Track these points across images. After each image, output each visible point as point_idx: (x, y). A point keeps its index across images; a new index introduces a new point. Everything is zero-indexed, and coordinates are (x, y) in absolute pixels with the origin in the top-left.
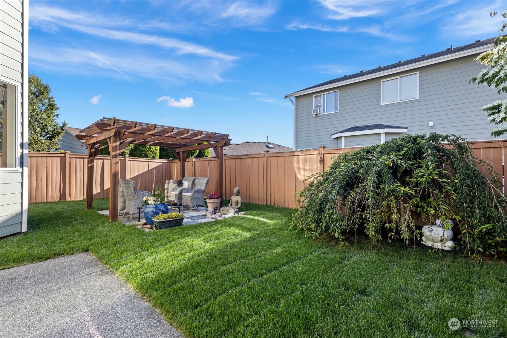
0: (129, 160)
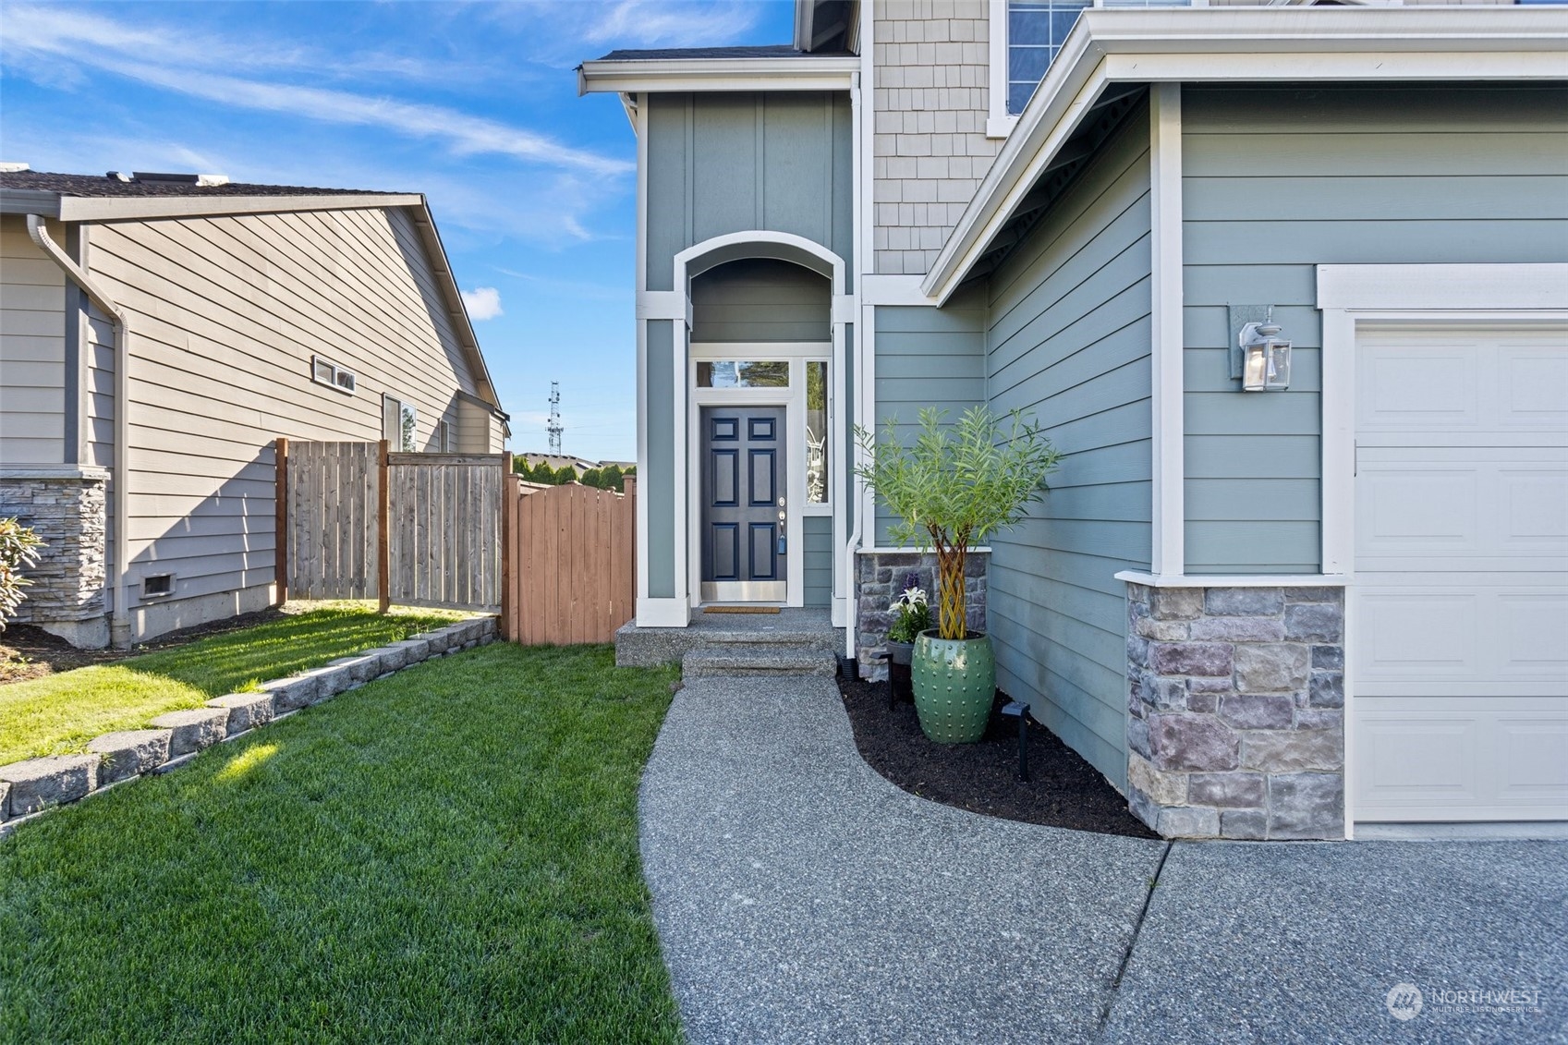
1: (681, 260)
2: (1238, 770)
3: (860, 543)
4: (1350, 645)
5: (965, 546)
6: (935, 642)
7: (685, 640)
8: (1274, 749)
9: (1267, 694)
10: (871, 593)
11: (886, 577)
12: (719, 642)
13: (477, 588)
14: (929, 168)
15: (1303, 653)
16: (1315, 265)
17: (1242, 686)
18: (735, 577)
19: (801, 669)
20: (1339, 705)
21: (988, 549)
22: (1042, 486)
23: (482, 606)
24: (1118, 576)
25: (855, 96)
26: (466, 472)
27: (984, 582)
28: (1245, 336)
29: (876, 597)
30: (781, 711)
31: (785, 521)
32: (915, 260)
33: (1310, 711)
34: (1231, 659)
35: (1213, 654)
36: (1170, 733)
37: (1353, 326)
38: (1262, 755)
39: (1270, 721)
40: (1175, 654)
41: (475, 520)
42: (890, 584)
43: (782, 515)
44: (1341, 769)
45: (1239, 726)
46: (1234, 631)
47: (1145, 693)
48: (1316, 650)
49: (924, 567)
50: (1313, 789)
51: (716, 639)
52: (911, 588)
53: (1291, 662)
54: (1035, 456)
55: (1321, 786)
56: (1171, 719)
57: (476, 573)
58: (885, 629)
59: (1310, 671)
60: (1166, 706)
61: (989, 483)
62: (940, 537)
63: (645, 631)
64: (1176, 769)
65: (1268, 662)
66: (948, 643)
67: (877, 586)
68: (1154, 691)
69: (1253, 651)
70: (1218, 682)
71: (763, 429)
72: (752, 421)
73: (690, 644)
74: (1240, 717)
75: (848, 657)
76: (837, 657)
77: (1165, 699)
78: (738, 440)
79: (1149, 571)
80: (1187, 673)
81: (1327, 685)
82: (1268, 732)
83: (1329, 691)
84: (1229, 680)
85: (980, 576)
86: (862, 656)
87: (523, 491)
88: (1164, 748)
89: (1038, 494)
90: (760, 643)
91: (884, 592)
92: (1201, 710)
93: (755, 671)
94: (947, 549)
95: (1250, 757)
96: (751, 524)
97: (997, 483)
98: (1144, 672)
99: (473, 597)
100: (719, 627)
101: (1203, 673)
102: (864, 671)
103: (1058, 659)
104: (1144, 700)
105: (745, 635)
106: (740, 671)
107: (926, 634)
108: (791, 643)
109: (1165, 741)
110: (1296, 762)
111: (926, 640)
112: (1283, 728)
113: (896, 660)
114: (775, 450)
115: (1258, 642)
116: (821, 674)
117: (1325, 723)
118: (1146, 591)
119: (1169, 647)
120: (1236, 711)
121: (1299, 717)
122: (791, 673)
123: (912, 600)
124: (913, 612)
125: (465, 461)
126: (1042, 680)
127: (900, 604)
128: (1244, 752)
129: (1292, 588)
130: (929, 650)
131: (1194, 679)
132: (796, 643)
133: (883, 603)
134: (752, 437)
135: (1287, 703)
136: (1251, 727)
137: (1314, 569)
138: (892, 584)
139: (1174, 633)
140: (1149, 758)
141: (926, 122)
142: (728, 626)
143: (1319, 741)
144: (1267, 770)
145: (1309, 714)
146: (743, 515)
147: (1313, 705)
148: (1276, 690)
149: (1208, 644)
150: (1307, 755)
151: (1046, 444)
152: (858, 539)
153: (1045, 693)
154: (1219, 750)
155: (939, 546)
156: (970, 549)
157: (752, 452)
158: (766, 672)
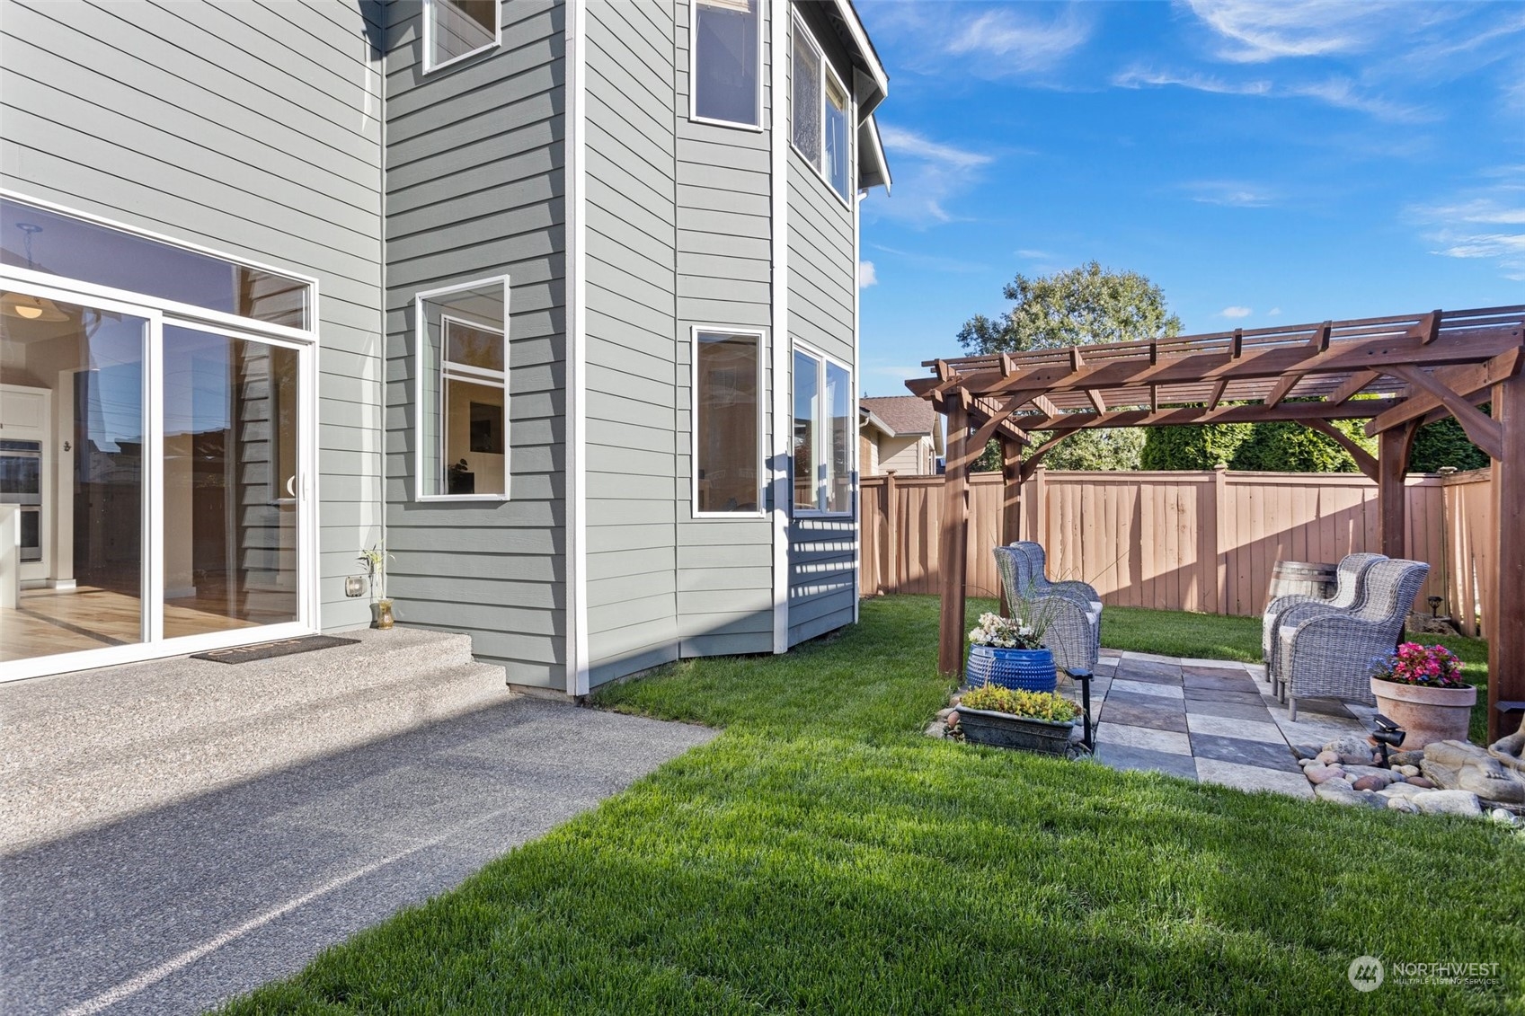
0: (1228, 483)
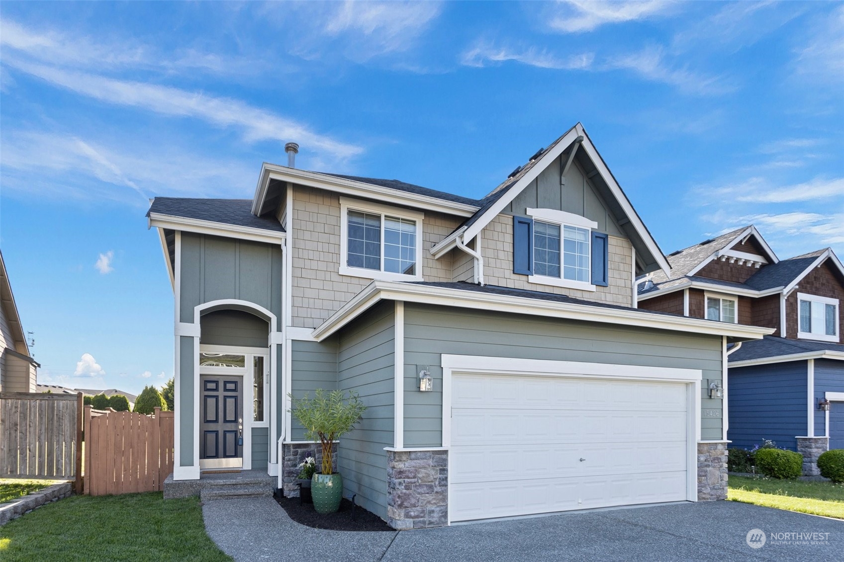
1: (198, 310)
2: (418, 507)
3: (285, 440)
4: (450, 467)
5: (332, 440)
6: (320, 476)
7: (200, 485)
8: (429, 500)
9: (427, 483)
10: (289, 460)
11: (296, 454)
12: (217, 485)
13: (60, 467)
14: (316, 284)
15: (437, 470)
16: (441, 354)
17: (420, 481)
18: (216, 456)
19: (257, 494)
20: (446, 486)
21: (338, 441)
22: (360, 418)
23: (63, 477)
24: (384, 449)
25: (283, 248)
26: (53, 404)
27: (336, 455)
28: (421, 374)
29: (291, 462)
30: (254, 510)
31: (242, 430)
32: (309, 322)
33: (439, 488)
34: (417, 473)
35: (412, 472)
36: (399, 497)
37: (451, 372)
38: (425, 502)
39: (428, 491)
40: (401, 472)
41: (59, 430)
42: (297, 456)
43: (240, 427)
44: (447, 505)
45: (419, 493)
46: (417, 464)
47: (392, 486)
48: (440, 469)
49: (312, 449)
50: (439, 511)
51: (215, 484)
52: (308, 457)
53: (433, 473)
54: (358, 407)
55: (441, 510)
56: (399, 492)
57: (59, 459)
58: (295, 475)
59: (439, 476)
60: (398, 488)
61: (341, 417)
62: (323, 437)
63: (179, 482)
64: (401, 508)
65: (427, 473)
66: (326, 476)
67: (292, 457)
68: (394, 484)
69: (423, 470)
70: (413, 480)
71: (230, 386)
72: (225, 383)
73: (203, 486)
74: (419, 491)
75: (279, 488)
76: (273, 489)
77: (398, 486)
78: (218, 391)
79: (393, 447)
80: (404, 478)
81: (443, 480)
82: (427, 495)
83: (444, 482)
84: (416, 480)
85: (334, 452)
86: (285, 487)
87: (92, 414)
88: (397, 501)
89: (358, 420)
90: (237, 484)
91: (295, 460)
92: (408, 489)
93: (236, 497)
94: (326, 441)
95: (422, 503)
96: (225, 431)
97: (344, 417)
98: (392, 479)
99: (57, 472)
100: (216, 479)
101: (409, 478)
102: (286, 493)
103: (366, 481)
104: (392, 488)
105: (229, 482)
106: (228, 497)
107: (317, 473)
108: (251, 484)
109: (397, 499)
110: (435, 503)
111: (317, 475)
112: (431, 493)
113: (303, 486)
114: (237, 396)
115: (424, 468)
116: (267, 496)
117: (443, 491)
118: (392, 453)
119: (399, 470)
120: (418, 489)
121: (435, 490)
122: (253, 496)
123: (309, 462)
124: (309, 467)
125: (53, 398)
126: (359, 489)
127: (304, 463)
128: (420, 501)
129: (434, 451)
130: (318, 479)
131: (406, 480)
132: (254, 484)
133: (295, 464)
134: (226, 390)
135: (432, 486)
136: (422, 494)
137: (440, 445)
138: (298, 456)
139: (400, 466)
140: (393, 506)
141: (314, 265)
142: (220, 478)
143: (441, 497)
144: (427, 506)
145: (438, 489)
146: (220, 427)
147: (439, 486)
148: (429, 482)
149: (410, 469)
150: (438, 501)
151: (361, 403)
152: (284, 437)
153: (361, 494)
154: (413, 501)
155: (322, 441)
156: (334, 442)
157: (225, 397)
158: (241, 497)
